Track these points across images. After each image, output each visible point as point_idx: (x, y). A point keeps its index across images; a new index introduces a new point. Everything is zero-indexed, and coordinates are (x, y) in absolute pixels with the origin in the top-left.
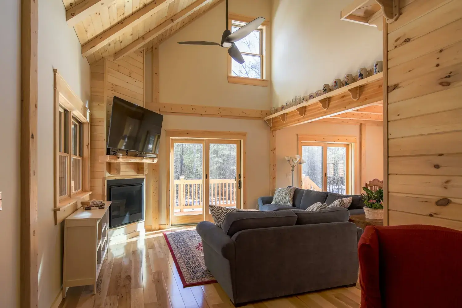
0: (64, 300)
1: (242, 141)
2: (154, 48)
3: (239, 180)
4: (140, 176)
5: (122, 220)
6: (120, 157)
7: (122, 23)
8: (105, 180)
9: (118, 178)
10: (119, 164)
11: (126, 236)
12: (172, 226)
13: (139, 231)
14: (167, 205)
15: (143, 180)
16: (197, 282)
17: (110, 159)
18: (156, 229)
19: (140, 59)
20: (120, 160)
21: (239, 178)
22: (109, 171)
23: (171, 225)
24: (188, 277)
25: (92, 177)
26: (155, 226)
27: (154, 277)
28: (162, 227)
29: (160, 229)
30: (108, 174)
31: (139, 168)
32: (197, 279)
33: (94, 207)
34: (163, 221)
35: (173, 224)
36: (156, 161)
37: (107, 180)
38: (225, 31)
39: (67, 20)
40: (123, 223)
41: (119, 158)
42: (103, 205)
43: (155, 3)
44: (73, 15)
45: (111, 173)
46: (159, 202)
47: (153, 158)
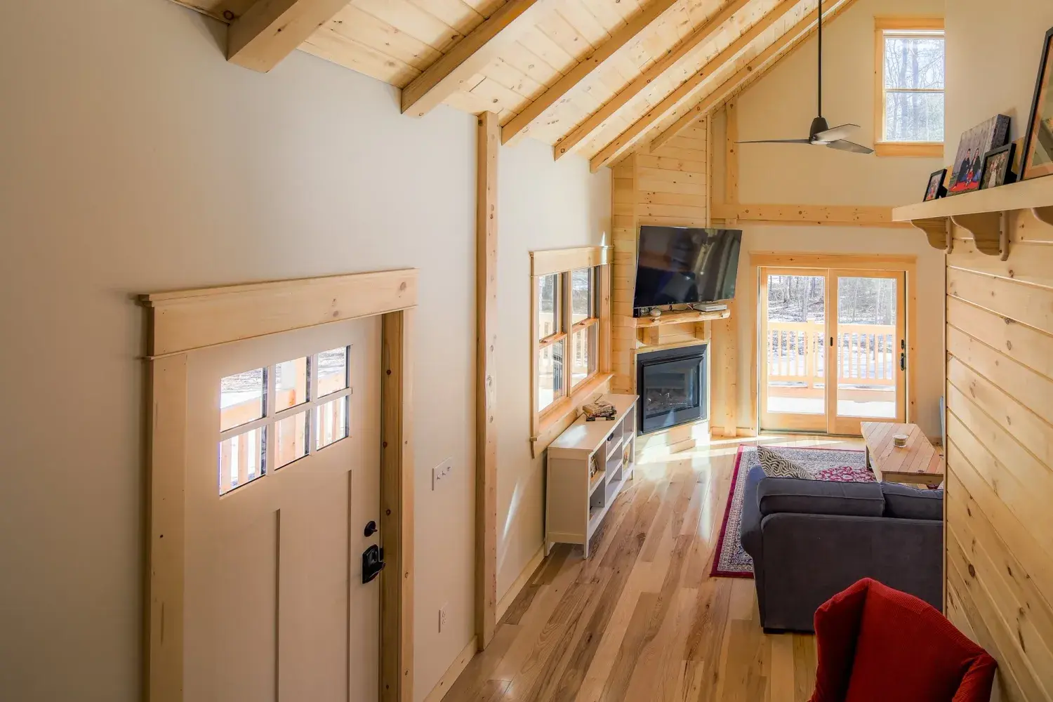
0: (546, 558)
1: (907, 272)
2: (728, 105)
3: (903, 352)
4: (699, 342)
5: (663, 421)
6: (656, 319)
7: (649, 115)
8: (634, 353)
9: (656, 349)
10: (656, 329)
11: (668, 447)
12: (763, 432)
13: (695, 440)
14: (752, 393)
15: (704, 347)
16: (734, 571)
17: (637, 324)
18: (732, 435)
19: (701, 133)
20: (656, 323)
21: (902, 348)
22: (642, 340)
23: (762, 430)
24: (727, 558)
25: (614, 350)
26: (730, 429)
27: (677, 546)
28: (741, 431)
29: (738, 436)
30: (639, 344)
31: (697, 329)
32: (738, 564)
33: (599, 416)
34: (745, 420)
35: (764, 428)
36: (726, 315)
37: (638, 355)
38: (816, 120)
39: (555, 160)
40: (666, 425)
41: (653, 320)
42: (613, 414)
43: (701, 74)
44: (563, 151)
45: (645, 342)
46: (737, 385)
47: (720, 312)
